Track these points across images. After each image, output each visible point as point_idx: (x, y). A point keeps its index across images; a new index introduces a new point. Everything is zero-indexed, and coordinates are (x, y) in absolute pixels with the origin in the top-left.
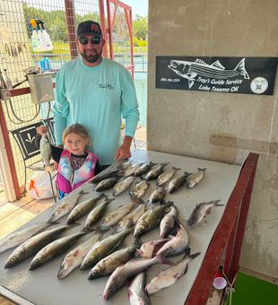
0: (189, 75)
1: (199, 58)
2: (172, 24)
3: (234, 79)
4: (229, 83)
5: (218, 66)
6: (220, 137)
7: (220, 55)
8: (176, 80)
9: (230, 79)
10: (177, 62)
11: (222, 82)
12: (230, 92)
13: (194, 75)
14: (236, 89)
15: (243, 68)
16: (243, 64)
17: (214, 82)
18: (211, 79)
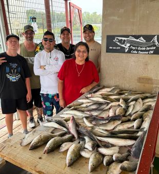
0: (125, 45)
1: (131, 36)
2: (116, 18)
3: (151, 46)
4: (148, 49)
5: (142, 40)
6: (143, 79)
7: (143, 34)
8: (118, 48)
9: (149, 47)
10: (119, 38)
11: (144, 49)
12: (148, 54)
13: (128, 45)
14: (152, 52)
15: (156, 41)
16: (156, 39)
17: (139, 49)
18: (138, 47)
